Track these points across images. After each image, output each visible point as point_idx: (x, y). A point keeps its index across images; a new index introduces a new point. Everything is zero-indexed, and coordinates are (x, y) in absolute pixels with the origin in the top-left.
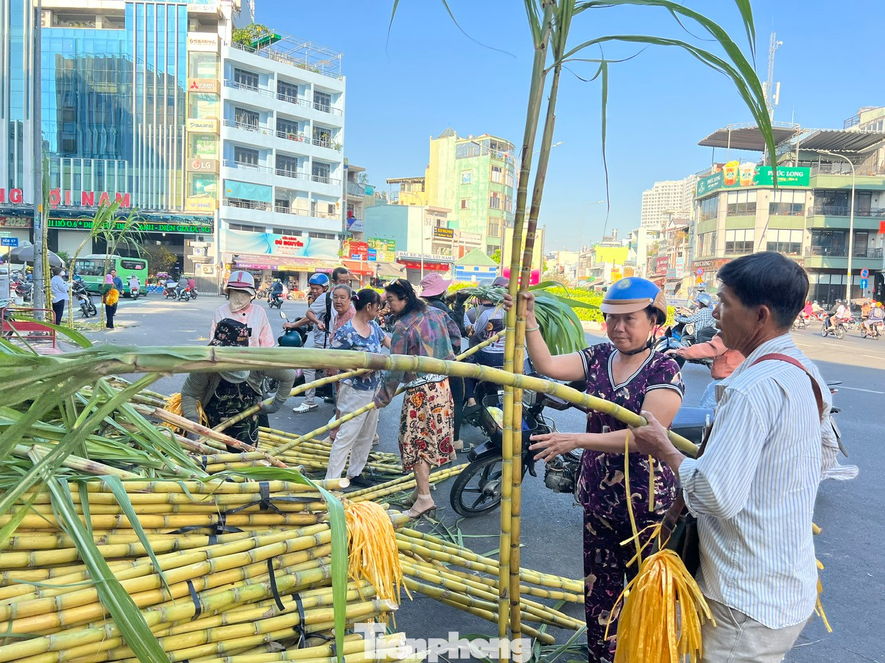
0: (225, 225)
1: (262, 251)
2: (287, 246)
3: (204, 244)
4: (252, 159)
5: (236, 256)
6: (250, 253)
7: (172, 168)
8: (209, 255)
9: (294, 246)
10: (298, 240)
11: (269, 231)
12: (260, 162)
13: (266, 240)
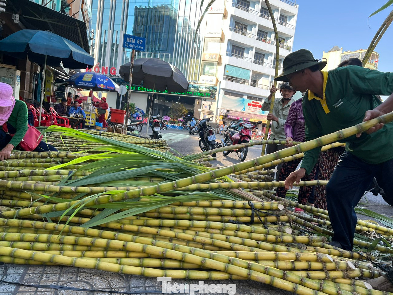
0: (222, 92)
1: (240, 109)
2: (254, 107)
3: (209, 103)
4: (241, 53)
5: (228, 111)
6: (234, 110)
7: (194, 58)
8: (211, 109)
9: (257, 108)
10: (260, 104)
11: (245, 97)
12: (245, 55)
13: (243, 103)
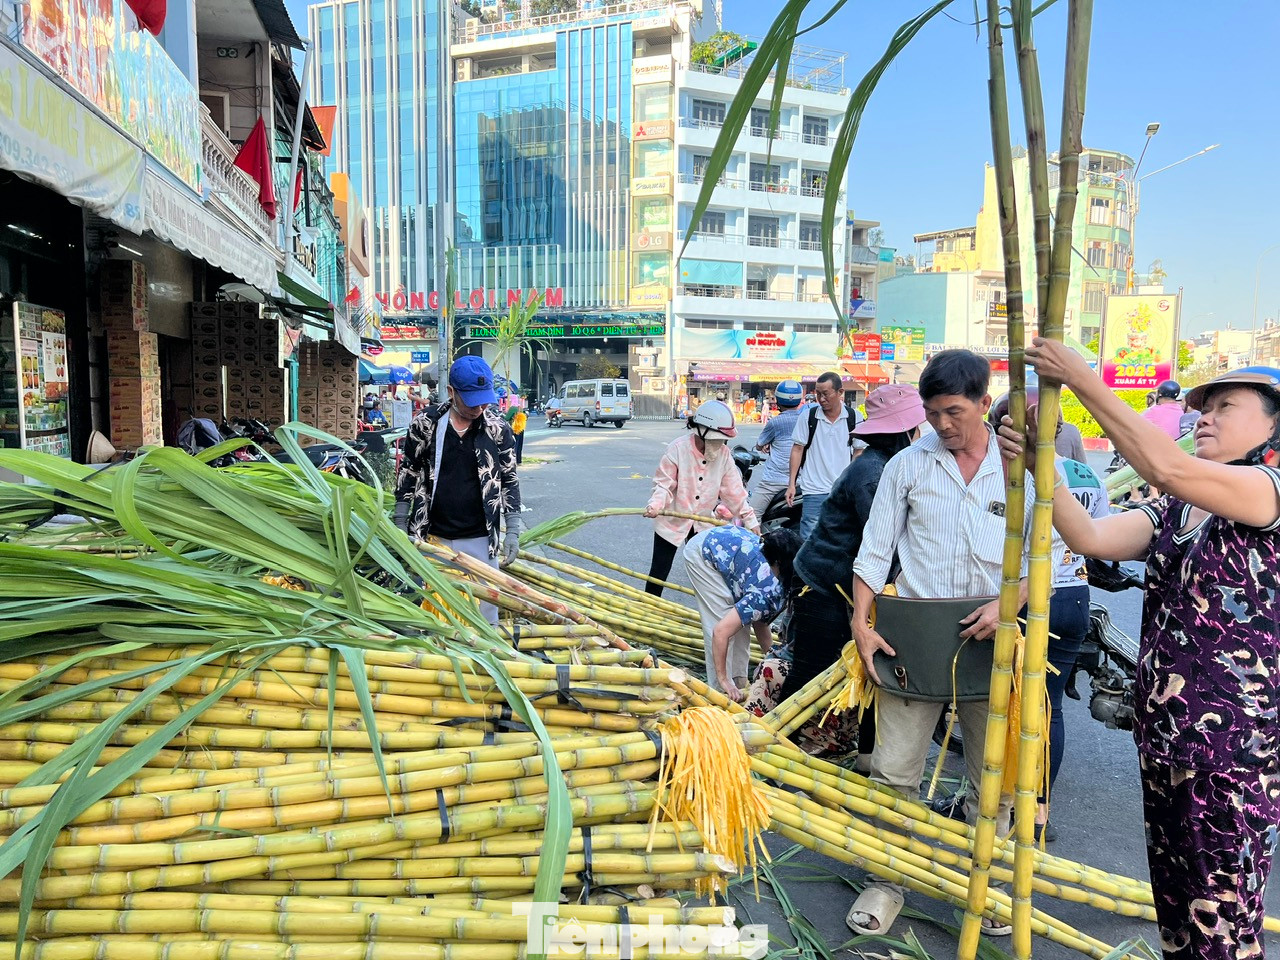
0: (680, 322)
1: (728, 355)
2: (763, 346)
3: (653, 350)
4: (717, 226)
5: (694, 364)
6: (712, 359)
7: (614, 249)
8: (659, 364)
9: (772, 347)
10: (778, 337)
11: (739, 327)
12: (727, 229)
13: (733, 340)
